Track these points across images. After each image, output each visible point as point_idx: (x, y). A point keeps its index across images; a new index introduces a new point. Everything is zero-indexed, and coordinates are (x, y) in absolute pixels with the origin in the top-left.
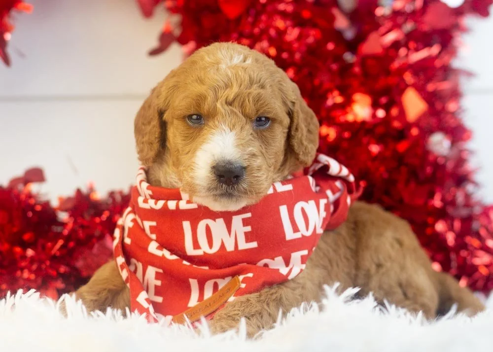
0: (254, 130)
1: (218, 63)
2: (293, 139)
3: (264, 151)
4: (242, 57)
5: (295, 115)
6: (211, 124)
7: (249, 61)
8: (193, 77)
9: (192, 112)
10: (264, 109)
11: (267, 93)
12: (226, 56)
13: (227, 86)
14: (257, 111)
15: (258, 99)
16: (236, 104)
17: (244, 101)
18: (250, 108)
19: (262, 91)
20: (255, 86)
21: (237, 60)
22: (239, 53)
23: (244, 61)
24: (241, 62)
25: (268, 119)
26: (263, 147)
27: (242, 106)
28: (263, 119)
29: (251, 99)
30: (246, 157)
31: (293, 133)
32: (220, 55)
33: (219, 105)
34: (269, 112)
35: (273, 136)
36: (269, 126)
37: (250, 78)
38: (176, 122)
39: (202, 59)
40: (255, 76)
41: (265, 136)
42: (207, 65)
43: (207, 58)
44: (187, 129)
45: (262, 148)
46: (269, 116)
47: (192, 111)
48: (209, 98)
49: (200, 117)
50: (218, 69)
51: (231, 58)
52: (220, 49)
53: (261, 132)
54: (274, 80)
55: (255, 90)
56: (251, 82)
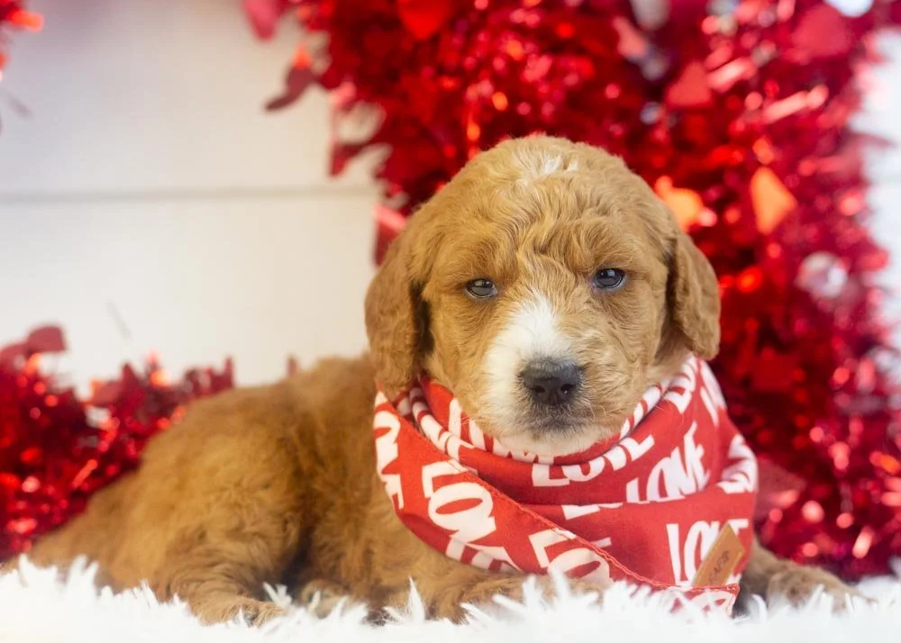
0: (594, 296)
1: (513, 178)
2: (679, 309)
3: (618, 332)
4: (558, 161)
5: (680, 262)
6: (510, 292)
7: (573, 167)
8: (468, 210)
9: (472, 277)
10: (609, 254)
11: (614, 222)
12: (528, 163)
13: (534, 218)
14: (597, 258)
15: (596, 237)
16: (554, 249)
17: (568, 242)
18: (582, 253)
19: (603, 219)
20: (588, 212)
21: (551, 167)
22: (554, 154)
23: (565, 168)
24: (558, 169)
25: (620, 273)
26: (616, 325)
27: (566, 252)
28: (612, 273)
29: (582, 238)
30: (584, 347)
31: (679, 298)
32: (516, 163)
33: (520, 256)
34: (621, 260)
35: (634, 304)
36: (625, 285)
37: (579, 199)
38: (445, 299)
39: (483, 173)
40: (586, 192)
41: (617, 305)
42: (494, 183)
43: (492, 172)
44: (469, 307)
45: (614, 328)
46: (620, 266)
47: (472, 274)
48: (501, 245)
49: (487, 283)
50: (514, 189)
51: (539, 165)
52: (516, 151)
53: (609, 298)
54: (626, 200)
55: (589, 219)
56: (581, 205)
